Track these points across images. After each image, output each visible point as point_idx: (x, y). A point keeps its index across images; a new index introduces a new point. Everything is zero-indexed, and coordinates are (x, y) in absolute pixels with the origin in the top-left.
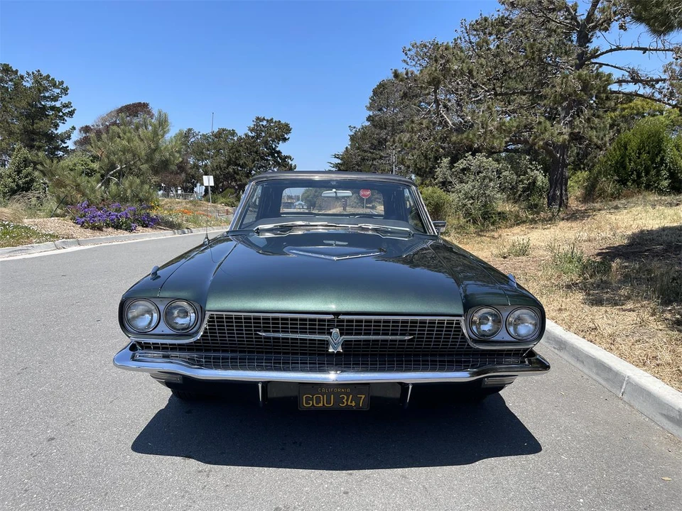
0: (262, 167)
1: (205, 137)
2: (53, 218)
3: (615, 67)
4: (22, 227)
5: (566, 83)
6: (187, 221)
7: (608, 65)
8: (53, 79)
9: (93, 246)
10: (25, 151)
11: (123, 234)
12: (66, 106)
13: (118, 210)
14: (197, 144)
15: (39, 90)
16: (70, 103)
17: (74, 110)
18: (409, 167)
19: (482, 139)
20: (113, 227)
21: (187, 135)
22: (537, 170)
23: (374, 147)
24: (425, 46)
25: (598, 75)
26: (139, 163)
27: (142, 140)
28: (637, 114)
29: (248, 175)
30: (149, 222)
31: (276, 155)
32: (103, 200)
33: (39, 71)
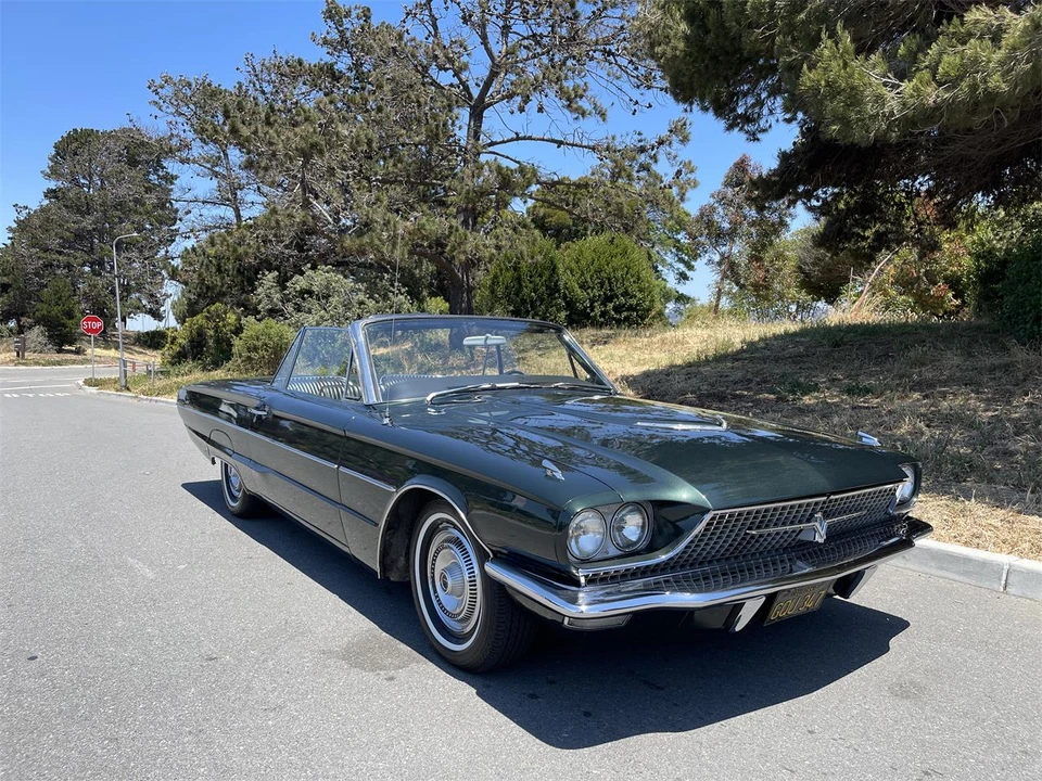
24: (189, 85)
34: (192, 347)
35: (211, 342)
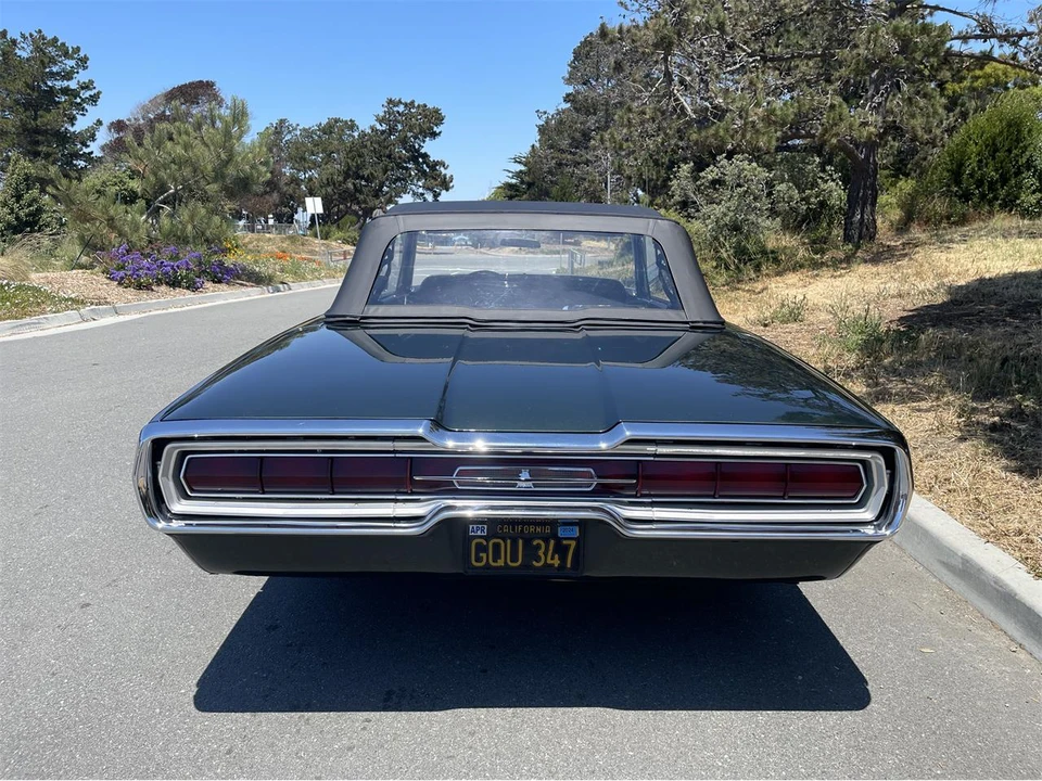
0: (398, 179)
1: (307, 133)
2: (74, 271)
3: (955, 12)
4: (29, 288)
5: (875, 41)
6: (282, 271)
7: (943, 9)
8: (63, 44)
9: (138, 316)
10: (25, 163)
11: (183, 295)
12: (86, 87)
13: (175, 257)
14: (296, 145)
15: (42, 61)
16: (91, 82)
17: (99, 93)
18: (630, 178)
19: (739, 136)
20: (167, 284)
21: (280, 128)
22: (833, 180)
23: (576, 144)
25: (925, 29)
26: (203, 183)
27: (207, 145)
28: (997, 84)
29: (377, 193)
30: (223, 275)
31: (421, 160)
32: (150, 242)
33: (40, 31)
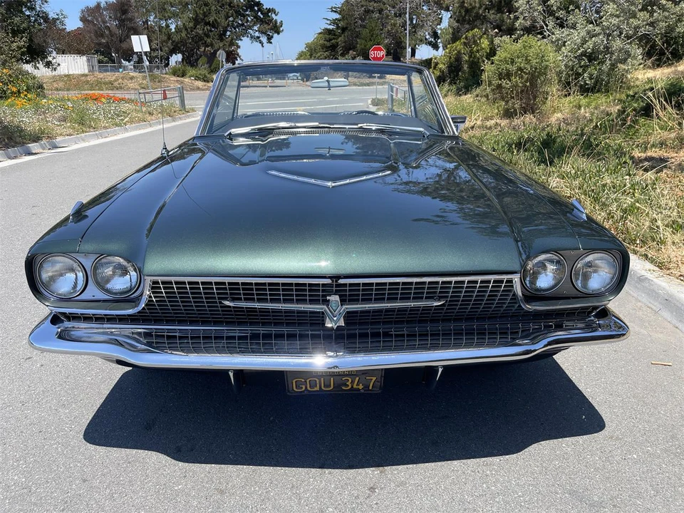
29: (221, 37)
31: (256, 8)
34: (450, 72)
35: (465, 67)
